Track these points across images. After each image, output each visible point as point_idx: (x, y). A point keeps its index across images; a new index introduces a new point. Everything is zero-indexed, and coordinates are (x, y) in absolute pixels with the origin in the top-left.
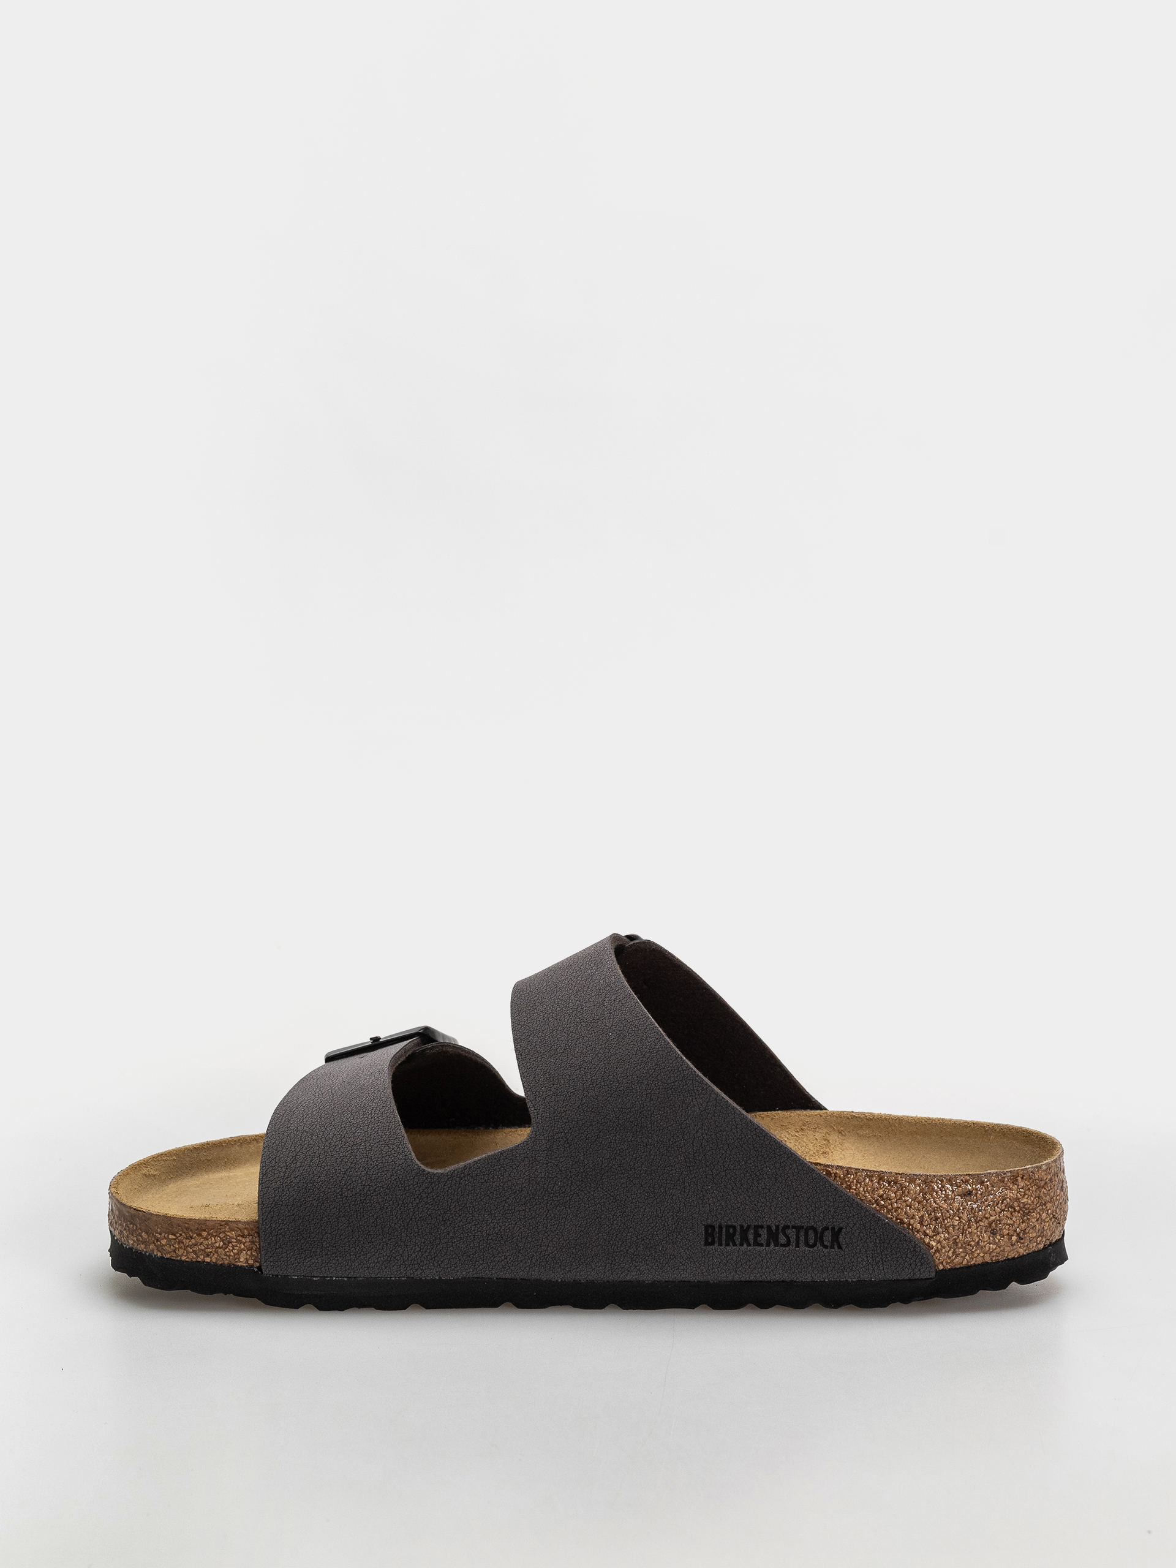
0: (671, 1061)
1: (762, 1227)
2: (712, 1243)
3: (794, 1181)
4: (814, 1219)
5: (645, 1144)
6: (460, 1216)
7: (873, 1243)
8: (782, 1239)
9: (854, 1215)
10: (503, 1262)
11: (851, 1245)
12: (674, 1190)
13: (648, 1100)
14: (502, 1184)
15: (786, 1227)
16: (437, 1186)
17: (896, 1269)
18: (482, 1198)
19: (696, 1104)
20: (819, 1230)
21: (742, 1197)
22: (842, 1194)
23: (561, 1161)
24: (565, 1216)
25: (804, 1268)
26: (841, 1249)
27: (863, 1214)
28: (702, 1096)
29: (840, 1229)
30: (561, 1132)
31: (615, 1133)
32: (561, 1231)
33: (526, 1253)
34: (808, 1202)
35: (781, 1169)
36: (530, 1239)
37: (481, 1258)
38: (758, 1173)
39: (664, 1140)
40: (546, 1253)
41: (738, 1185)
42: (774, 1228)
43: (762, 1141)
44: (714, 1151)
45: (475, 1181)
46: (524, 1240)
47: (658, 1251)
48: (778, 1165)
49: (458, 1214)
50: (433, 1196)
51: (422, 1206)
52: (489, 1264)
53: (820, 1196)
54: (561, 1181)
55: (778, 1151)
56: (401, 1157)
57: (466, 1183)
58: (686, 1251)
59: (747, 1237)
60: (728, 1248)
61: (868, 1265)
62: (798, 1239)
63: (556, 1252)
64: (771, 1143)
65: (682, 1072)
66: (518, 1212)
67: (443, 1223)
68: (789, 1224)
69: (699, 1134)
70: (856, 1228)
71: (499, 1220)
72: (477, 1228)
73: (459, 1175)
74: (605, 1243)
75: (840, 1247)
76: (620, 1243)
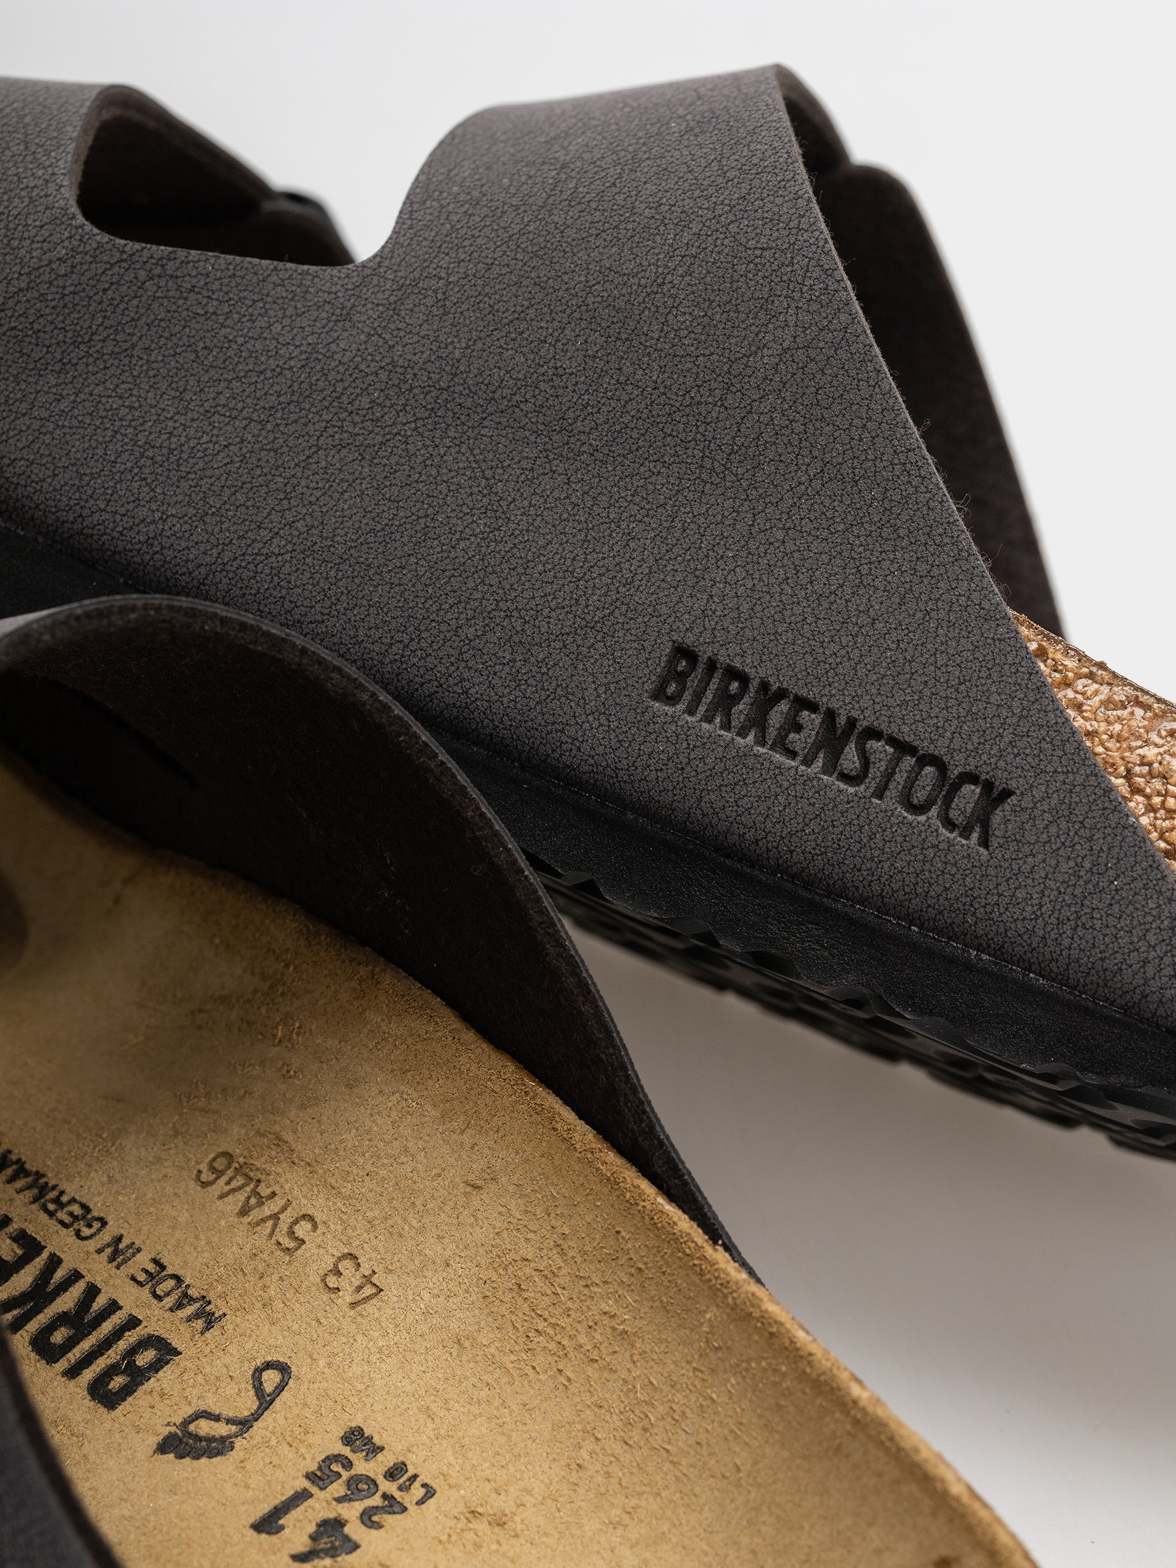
0: (779, 201)
1: (813, 707)
2: (672, 700)
3: (945, 624)
4: (951, 740)
5: (622, 379)
6: (105, 368)
7: (1072, 864)
8: (850, 758)
9: (1055, 771)
10: (152, 527)
11: (1013, 846)
12: (642, 526)
13: (681, 271)
14: (240, 340)
15: (873, 733)
16: (85, 267)
17: (1103, 960)
18: (178, 350)
19: (792, 323)
20: (954, 773)
21: (797, 610)
22: (1050, 708)
23: (405, 340)
24: (351, 478)
25: (872, 859)
26: (987, 847)
27: (1080, 779)
28: (815, 306)
29: (1007, 794)
30: (440, 278)
31: (565, 321)
32: (324, 510)
33: (217, 530)
34: (957, 690)
35: (926, 581)
36: (241, 498)
37: (105, 493)
38: (865, 569)
39: (674, 388)
40: (264, 551)
41: (804, 578)
42: (842, 721)
43: (911, 490)
44: (782, 466)
45: (181, 302)
46: (227, 492)
47: (533, 660)
48: (922, 568)
49: (105, 362)
50: (64, 287)
51: (28, 301)
52: (118, 517)
53: (994, 689)
54: (382, 390)
55: (941, 530)
56: (40, 173)
57: (159, 294)
58: (601, 690)
59: (764, 720)
60: (705, 726)
61: (1036, 919)
62: (889, 776)
63: (287, 557)
64: (931, 504)
65: (794, 231)
66: (245, 423)
67: (58, 367)
68: (884, 727)
69: (765, 406)
70: (1046, 808)
71: (193, 420)
72: (130, 417)
73: (148, 266)
74: (414, 586)
75: (985, 842)
76: (451, 601)
